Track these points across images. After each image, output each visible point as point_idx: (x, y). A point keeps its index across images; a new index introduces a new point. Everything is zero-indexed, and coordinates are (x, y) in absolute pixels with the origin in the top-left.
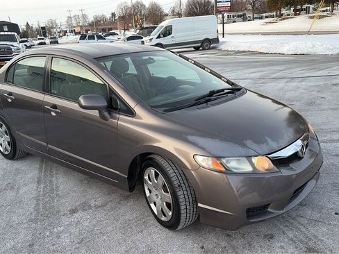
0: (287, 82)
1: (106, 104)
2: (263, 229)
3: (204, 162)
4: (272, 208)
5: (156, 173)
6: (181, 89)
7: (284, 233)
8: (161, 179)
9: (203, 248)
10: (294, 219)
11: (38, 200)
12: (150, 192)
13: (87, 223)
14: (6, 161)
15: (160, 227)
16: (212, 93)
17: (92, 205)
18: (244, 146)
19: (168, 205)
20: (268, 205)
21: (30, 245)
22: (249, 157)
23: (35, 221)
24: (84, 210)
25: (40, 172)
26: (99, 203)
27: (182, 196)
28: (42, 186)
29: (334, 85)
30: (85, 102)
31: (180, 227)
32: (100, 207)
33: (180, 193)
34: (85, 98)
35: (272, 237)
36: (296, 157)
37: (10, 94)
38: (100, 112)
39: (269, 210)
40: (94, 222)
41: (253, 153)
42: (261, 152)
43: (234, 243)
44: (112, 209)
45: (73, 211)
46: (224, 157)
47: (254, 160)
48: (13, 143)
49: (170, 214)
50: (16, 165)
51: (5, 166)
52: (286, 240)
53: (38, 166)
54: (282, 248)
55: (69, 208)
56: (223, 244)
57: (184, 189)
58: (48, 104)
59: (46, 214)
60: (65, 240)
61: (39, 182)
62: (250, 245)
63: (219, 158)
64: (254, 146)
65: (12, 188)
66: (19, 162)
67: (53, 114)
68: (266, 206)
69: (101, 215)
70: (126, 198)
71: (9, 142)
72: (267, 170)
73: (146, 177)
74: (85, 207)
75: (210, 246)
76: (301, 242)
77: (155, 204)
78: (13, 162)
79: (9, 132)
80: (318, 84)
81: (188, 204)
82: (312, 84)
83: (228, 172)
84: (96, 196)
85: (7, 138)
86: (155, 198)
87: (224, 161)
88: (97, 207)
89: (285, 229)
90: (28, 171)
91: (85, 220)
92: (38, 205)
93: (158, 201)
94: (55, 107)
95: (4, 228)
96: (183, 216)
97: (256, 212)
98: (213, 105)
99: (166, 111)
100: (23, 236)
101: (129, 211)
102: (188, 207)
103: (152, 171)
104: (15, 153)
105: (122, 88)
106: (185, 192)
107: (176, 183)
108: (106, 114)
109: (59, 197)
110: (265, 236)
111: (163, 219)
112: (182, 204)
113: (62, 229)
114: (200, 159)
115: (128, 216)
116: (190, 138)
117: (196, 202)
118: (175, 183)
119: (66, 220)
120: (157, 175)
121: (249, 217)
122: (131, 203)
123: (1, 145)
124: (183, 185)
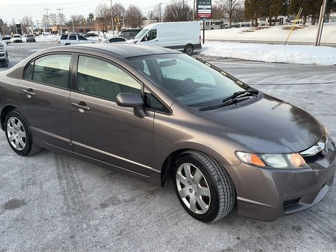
0: (274, 88)
1: (142, 102)
2: (290, 221)
3: (245, 157)
4: (302, 202)
5: (192, 167)
6: (200, 90)
7: (310, 225)
8: (199, 174)
9: (238, 238)
11: (65, 195)
12: (183, 186)
13: (121, 217)
14: (19, 157)
15: (193, 220)
16: (236, 95)
17: (121, 199)
18: (280, 144)
19: (206, 199)
20: (300, 199)
21: (71, 237)
22: (284, 154)
23: (68, 214)
24: (114, 204)
25: (58, 168)
26: (127, 197)
27: (222, 190)
28: (65, 181)
29: (318, 92)
30: (123, 100)
31: (216, 220)
32: (128, 201)
33: (220, 187)
34: (122, 96)
35: (299, 229)
36: (320, 155)
37: (31, 90)
38: (135, 110)
39: (300, 203)
40: (128, 215)
41: (288, 150)
42: (295, 150)
43: (266, 234)
44: (142, 203)
45: (104, 206)
46: (264, 154)
47: (289, 156)
48: (29, 139)
49: (207, 207)
50: (30, 161)
51: (19, 162)
52: (313, 231)
53: (53, 162)
54: (311, 238)
55: (99, 202)
56: (257, 235)
57: (223, 183)
58: (75, 101)
59: (76, 208)
60: (105, 233)
61: (60, 178)
62: (282, 236)
63: (259, 154)
64: (288, 144)
65: (34, 183)
66: (34, 159)
67: (82, 111)
68: (297, 200)
69: (132, 208)
70: (153, 193)
71: (24, 139)
72: (300, 166)
73: (179, 173)
74: (114, 201)
75: (246, 237)
76: (328, 233)
77: (188, 198)
78: (26, 158)
79: (25, 127)
80: (303, 91)
81: (226, 197)
82: (298, 91)
83: (268, 167)
84: (122, 191)
85: (24, 134)
86: (188, 193)
87: (263, 157)
88: (126, 202)
89: (310, 222)
90: (45, 169)
91: (119, 213)
92: (66, 199)
93: (192, 195)
94: (83, 103)
95: (39, 221)
96: (221, 208)
97: (290, 204)
98: (242, 106)
99: (201, 110)
100: (61, 229)
101: (160, 205)
102: (226, 200)
103: (187, 167)
104: (29, 149)
106: (224, 186)
108: (142, 111)
109: (86, 192)
110: (293, 228)
111: (197, 212)
112: (221, 197)
113: (97, 222)
114: (241, 155)
115: (159, 210)
116: (230, 135)
118: (216, 177)
119: (100, 214)
120: (193, 170)
121: (285, 209)
123: (14, 141)
124: (222, 180)
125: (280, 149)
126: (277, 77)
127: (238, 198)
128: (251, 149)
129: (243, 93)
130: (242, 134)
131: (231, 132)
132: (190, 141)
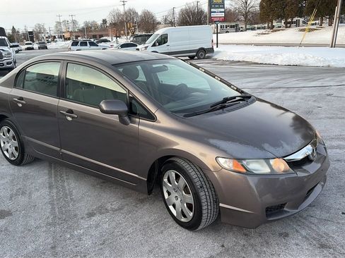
1: (127, 109)
2: (278, 228)
3: (226, 163)
4: (287, 207)
5: (176, 174)
6: (194, 96)
7: (297, 231)
8: (183, 181)
9: (223, 246)
10: (305, 219)
11: (52, 205)
12: (169, 194)
13: (106, 226)
14: (12, 167)
15: (179, 228)
16: (226, 100)
17: (109, 208)
18: (262, 149)
19: (190, 206)
20: (284, 205)
21: (52, 248)
22: (267, 160)
23: (53, 224)
24: (101, 213)
25: (50, 177)
26: (115, 206)
27: (204, 197)
28: (55, 191)
29: (328, 95)
30: (106, 107)
31: (200, 227)
32: (116, 210)
33: (202, 194)
35: (286, 235)
36: (307, 160)
37: (21, 99)
38: (120, 117)
39: (285, 209)
40: (114, 224)
41: (270, 155)
43: (252, 241)
44: (130, 212)
45: (91, 215)
46: (244, 159)
47: (272, 162)
48: (21, 148)
49: (191, 214)
50: (23, 170)
51: (11, 172)
52: (300, 238)
53: (46, 171)
54: (297, 245)
55: (86, 212)
56: (242, 242)
57: (206, 190)
58: (63, 109)
59: (62, 217)
60: (87, 242)
61: (51, 187)
62: (267, 243)
63: (239, 160)
64: (271, 149)
65: (23, 193)
66: (27, 168)
67: (69, 119)
68: (282, 206)
69: (119, 217)
70: (142, 201)
71: (16, 148)
72: (284, 171)
73: (166, 180)
74: (101, 210)
75: (230, 245)
76: (315, 239)
77: (174, 206)
78: (19, 167)
79: (17, 137)
80: (312, 94)
81: (209, 204)
82: (308, 94)
83: (249, 173)
84: (111, 199)
85: (16, 143)
86: (174, 200)
87: (244, 162)
88: (114, 211)
89: (298, 228)
90: (37, 179)
91: (105, 223)
92: (53, 209)
93: (178, 203)
94: (71, 111)
95: (23, 232)
96: (205, 216)
97: (273, 211)
98: (229, 111)
99: (186, 116)
100: (44, 239)
101: (147, 213)
102: (209, 208)
103: (172, 174)
104: (22, 158)
106: (207, 193)
108: (126, 118)
109: (75, 201)
110: (281, 235)
111: (183, 220)
112: (203, 204)
113: (82, 231)
114: (222, 161)
115: (146, 219)
116: (212, 141)
117: (217, 202)
118: (198, 184)
119: (85, 224)
120: (177, 177)
121: (268, 216)
122: (147, 206)
123: (7, 151)
124: (205, 186)
126: (288, 81)
127: (221, 205)
128: (232, 155)
129: (235, 98)
130: (225, 140)
131: (213, 138)
132: (174, 147)
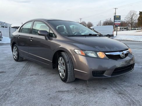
3: (78, 52)
5: (62, 59)
7: (112, 88)
9: (75, 88)
11: (21, 72)
17: (40, 74)
19: (64, 71)
22: (96, 52)
23: (17, 76)
25: (26, 65)
27: (69, 66)
30: (40, 33)
32: (42, 75)
34: (40, 31)
35: (106, 88)
38: (45, 37)
39: (104, 75)
42: (101, 51)
45: (32, 75)
47: (98, 53)
48: (18, 54)
49: (65, 74)
50: (18, 63)
52: (112, 90)
54: (108, 92)
57: (70, 63)
61: (24, 67)
64: (99, 48)
65: (14, 68)
67: (31, 40)
73: (59, 62)
74: (37, 74)
75: (79, 88)
76: (118, 91)
77: (61, 72)
81: (71, 69)
83: (86, 56)
84: (42, 72)
86: (61, 70)
90: (21, 65)
102: (71, 71)
103: (60, 58)
104: (18, 58)
105: (54, 28)
106: (70, 65)
107: (67, 61)
108: (47, 38)
109: (29, 71)
111: (63, 78)
112: (68, 69)
113: (25, 79)
114: (76, 50)
119: (28, 77)
123: (15, 56)
125: (93, 49)
127: (75, 69)
128: (80, 48)
131: (75, 43)
132: (60, 47)
